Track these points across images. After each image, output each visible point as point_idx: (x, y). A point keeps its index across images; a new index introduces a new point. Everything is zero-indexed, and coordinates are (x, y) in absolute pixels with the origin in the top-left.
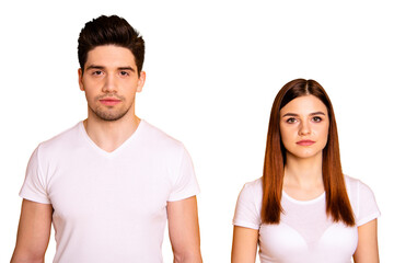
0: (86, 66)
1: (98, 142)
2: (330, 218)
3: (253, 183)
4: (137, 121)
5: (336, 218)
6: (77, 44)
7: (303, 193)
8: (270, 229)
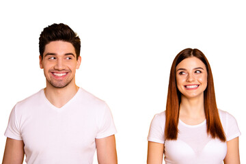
0: (44, 54)
1: (52, 102)
2: (210, 136)
3: (160, 115)
4: (77, 88)
5: (213, 136)
6: (39, 41)
7: (192, 121)
8: (171, 143)
